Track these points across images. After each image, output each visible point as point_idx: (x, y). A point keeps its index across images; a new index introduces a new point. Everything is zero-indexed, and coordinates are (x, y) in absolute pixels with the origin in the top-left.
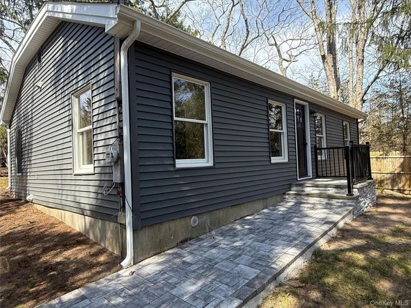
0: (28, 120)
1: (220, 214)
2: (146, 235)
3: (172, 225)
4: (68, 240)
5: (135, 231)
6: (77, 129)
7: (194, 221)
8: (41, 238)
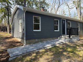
0: (14, 23)
1: (42, 39)
2: (28, 41)
3: (33, 40)
4: (18, 42)
5: (26, 40)
6: (20, 25)
7: (37, 40)
8: (14, 42)
